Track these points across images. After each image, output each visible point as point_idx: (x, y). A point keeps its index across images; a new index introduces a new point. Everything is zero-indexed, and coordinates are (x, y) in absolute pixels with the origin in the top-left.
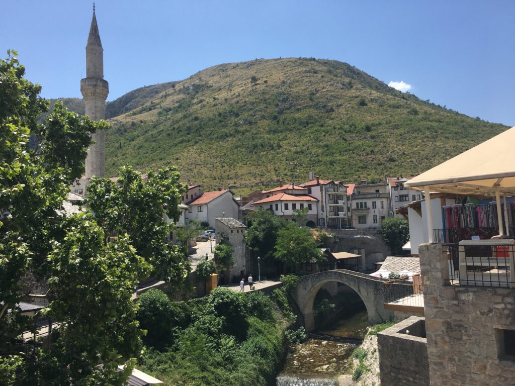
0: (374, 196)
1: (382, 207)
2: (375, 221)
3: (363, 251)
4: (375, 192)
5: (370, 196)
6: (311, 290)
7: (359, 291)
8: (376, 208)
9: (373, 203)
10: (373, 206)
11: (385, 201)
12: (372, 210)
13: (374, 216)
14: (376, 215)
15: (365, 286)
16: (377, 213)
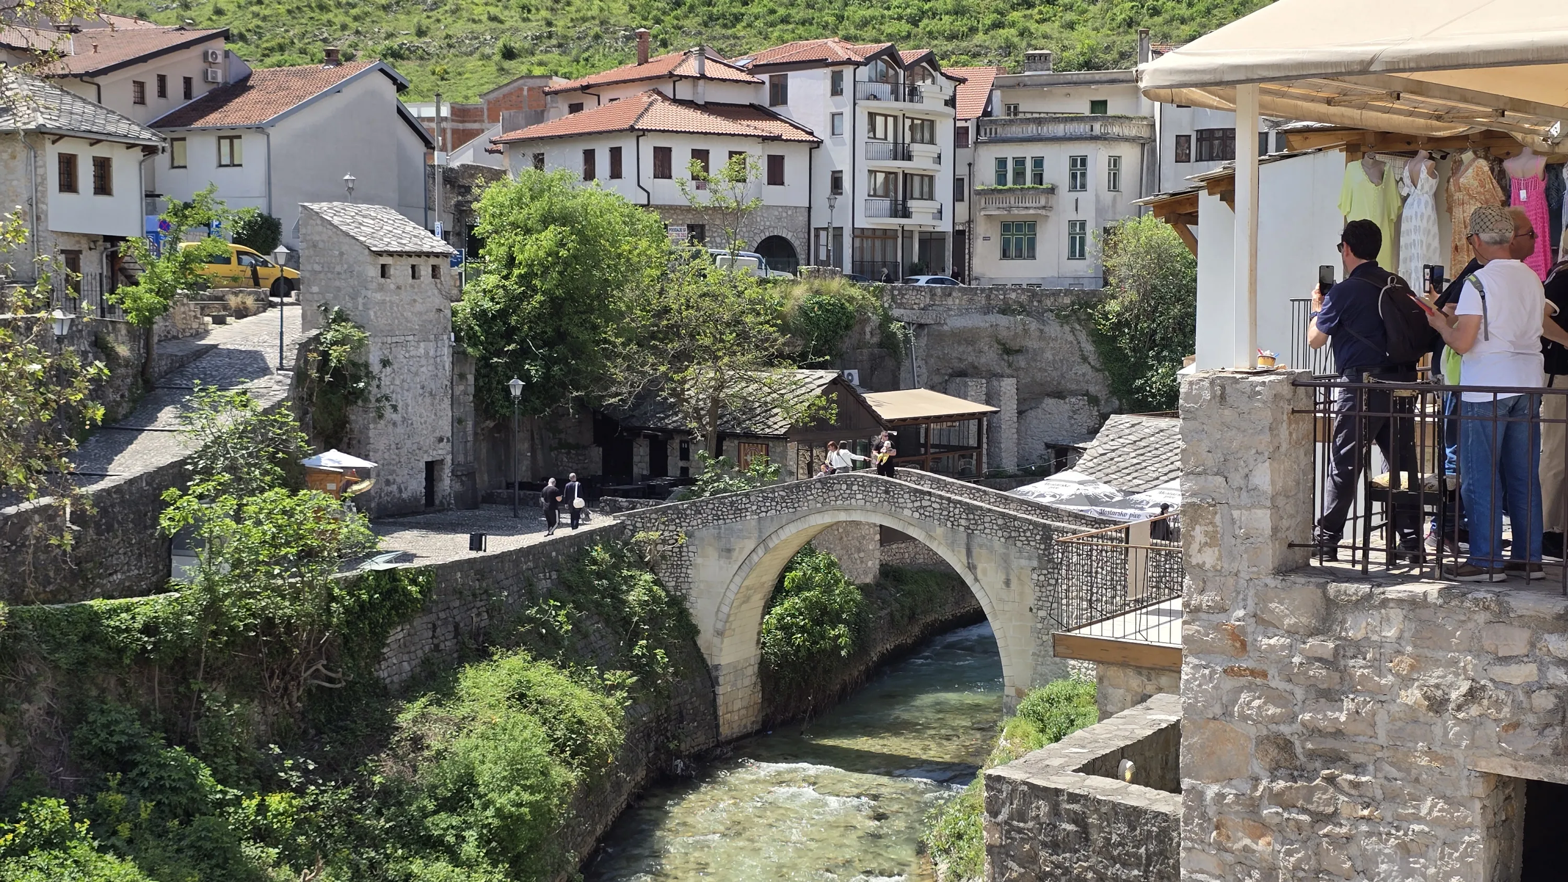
0: (1081, 128)
1: (1114, 184)
2: (1077, 250)
3: (1008, 386)
4: (1087, 113)
5: (1059, 130)
6: (755, 558)
7: (971, 567)
8: (1083, 186)
9: (1074, 161)
10: (1074, 176)
11: (1130, 156)
12: (1065, 197)
13: (1072, 224)
14: (1083, 224)
15: (998, 543)
16: (1087, 213)
